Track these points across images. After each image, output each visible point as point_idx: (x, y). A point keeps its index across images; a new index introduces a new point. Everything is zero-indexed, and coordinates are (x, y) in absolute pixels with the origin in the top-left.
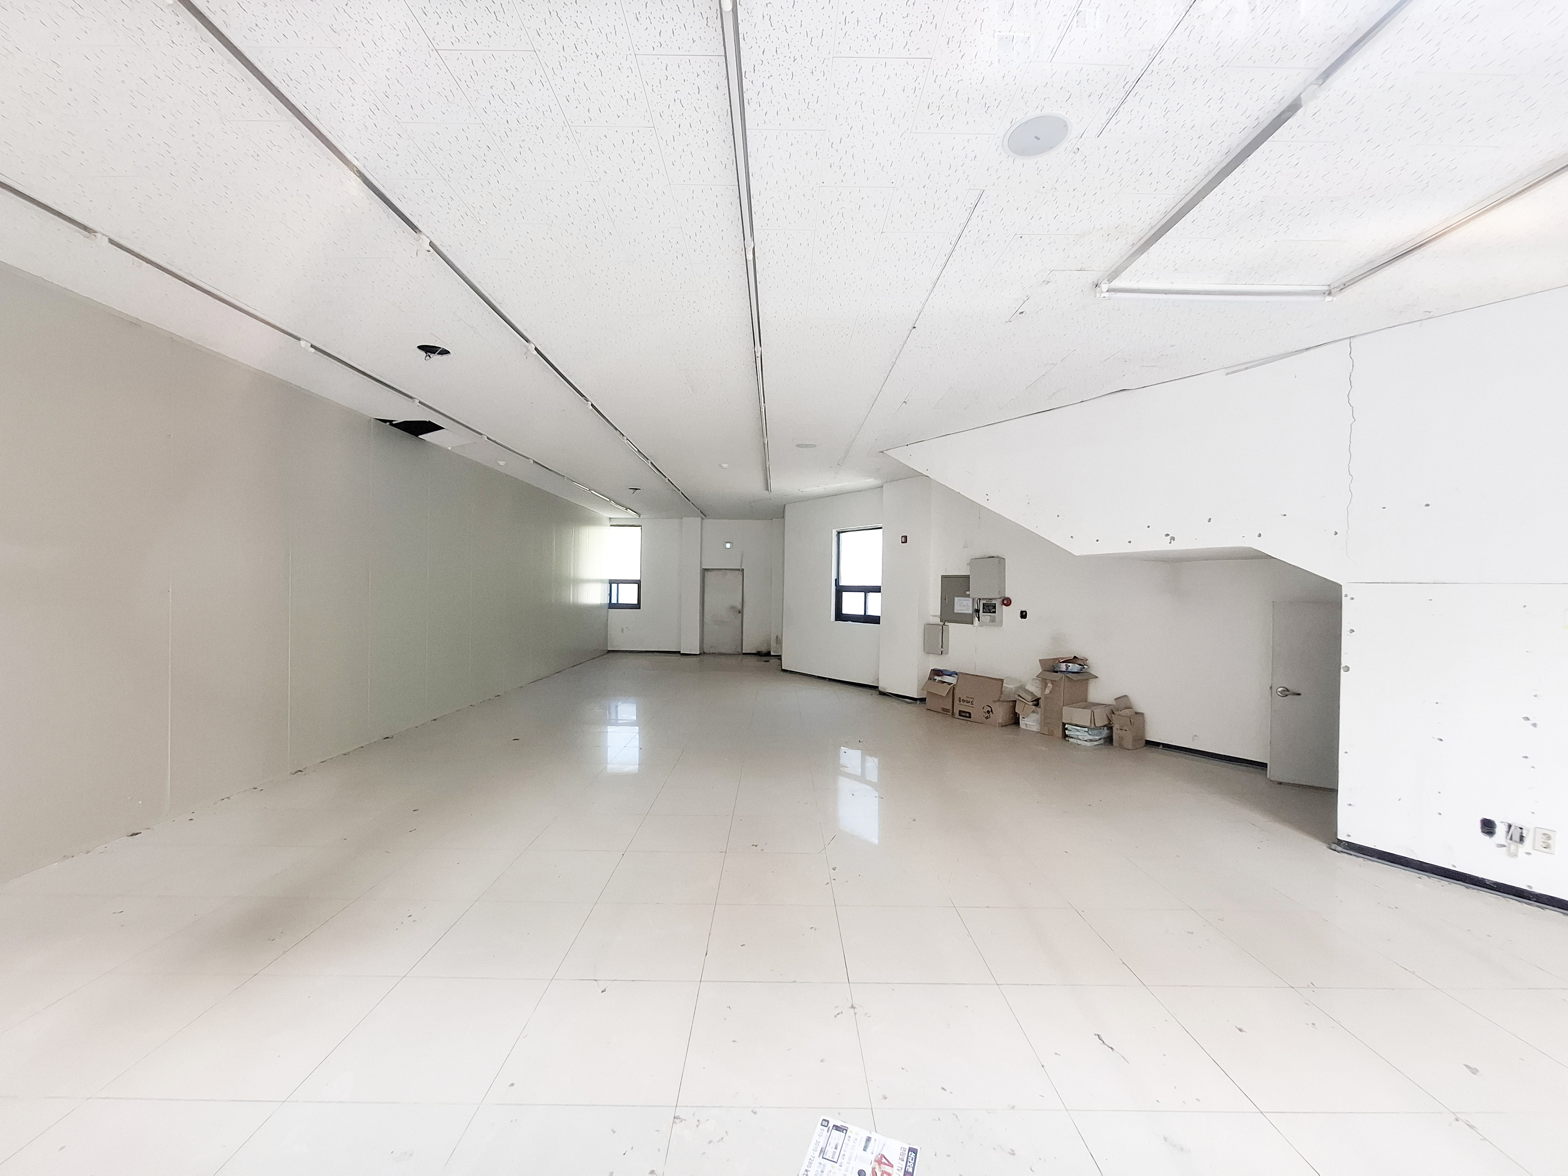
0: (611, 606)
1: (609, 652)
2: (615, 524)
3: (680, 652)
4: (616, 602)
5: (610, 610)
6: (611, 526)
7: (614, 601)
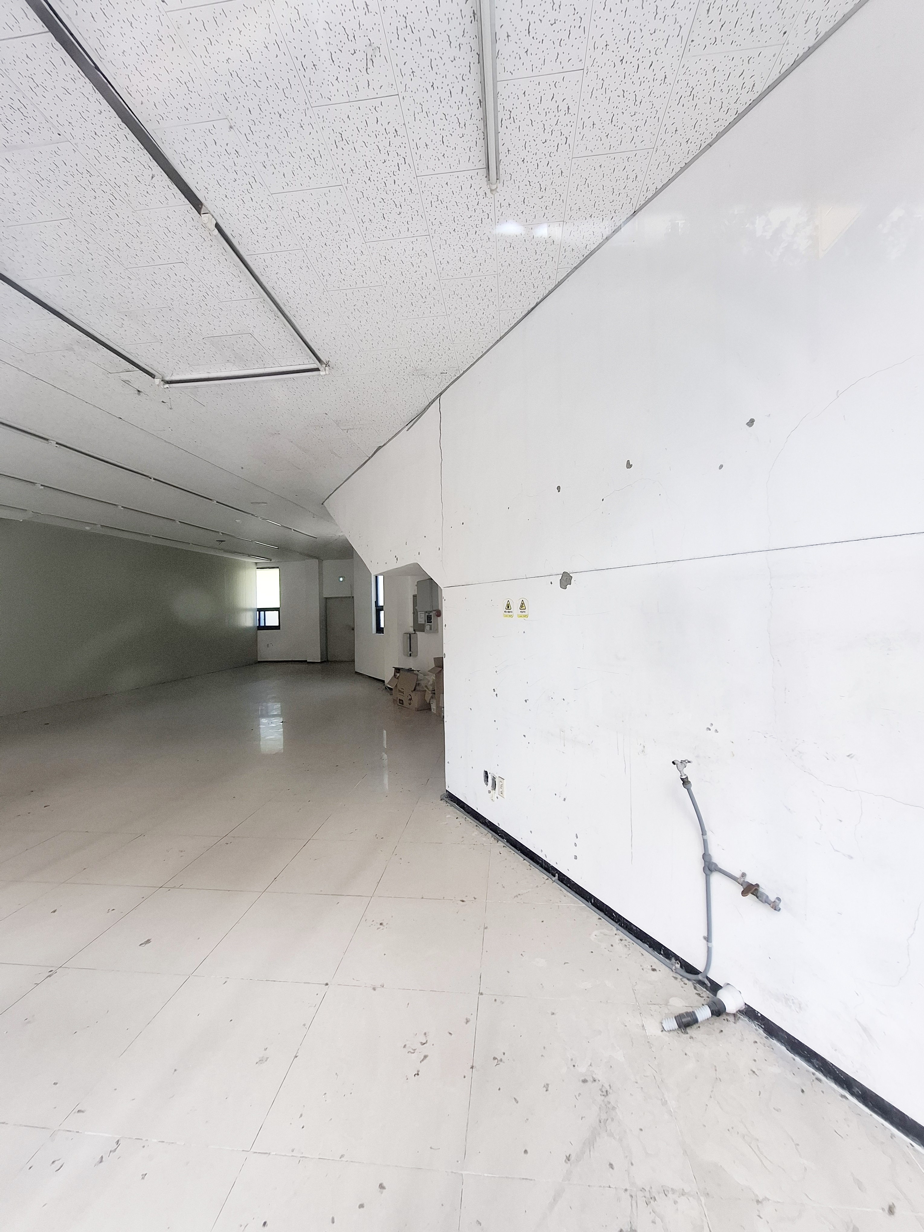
0: (260, 628)
1: (259, 662)
2: (261, 567)
3: (307, 660)
4: (263, 625)
5: (259, 631)
6: (257, 568)
7: (262, 624)
